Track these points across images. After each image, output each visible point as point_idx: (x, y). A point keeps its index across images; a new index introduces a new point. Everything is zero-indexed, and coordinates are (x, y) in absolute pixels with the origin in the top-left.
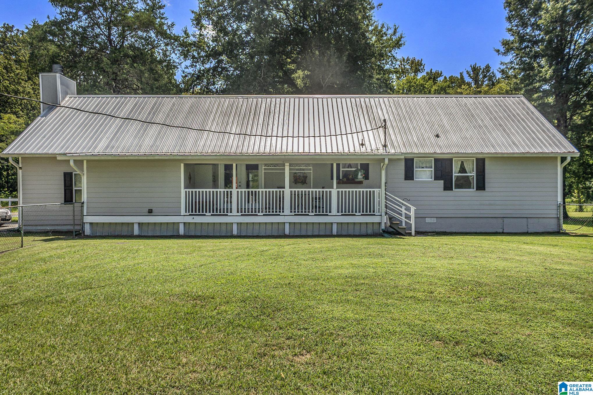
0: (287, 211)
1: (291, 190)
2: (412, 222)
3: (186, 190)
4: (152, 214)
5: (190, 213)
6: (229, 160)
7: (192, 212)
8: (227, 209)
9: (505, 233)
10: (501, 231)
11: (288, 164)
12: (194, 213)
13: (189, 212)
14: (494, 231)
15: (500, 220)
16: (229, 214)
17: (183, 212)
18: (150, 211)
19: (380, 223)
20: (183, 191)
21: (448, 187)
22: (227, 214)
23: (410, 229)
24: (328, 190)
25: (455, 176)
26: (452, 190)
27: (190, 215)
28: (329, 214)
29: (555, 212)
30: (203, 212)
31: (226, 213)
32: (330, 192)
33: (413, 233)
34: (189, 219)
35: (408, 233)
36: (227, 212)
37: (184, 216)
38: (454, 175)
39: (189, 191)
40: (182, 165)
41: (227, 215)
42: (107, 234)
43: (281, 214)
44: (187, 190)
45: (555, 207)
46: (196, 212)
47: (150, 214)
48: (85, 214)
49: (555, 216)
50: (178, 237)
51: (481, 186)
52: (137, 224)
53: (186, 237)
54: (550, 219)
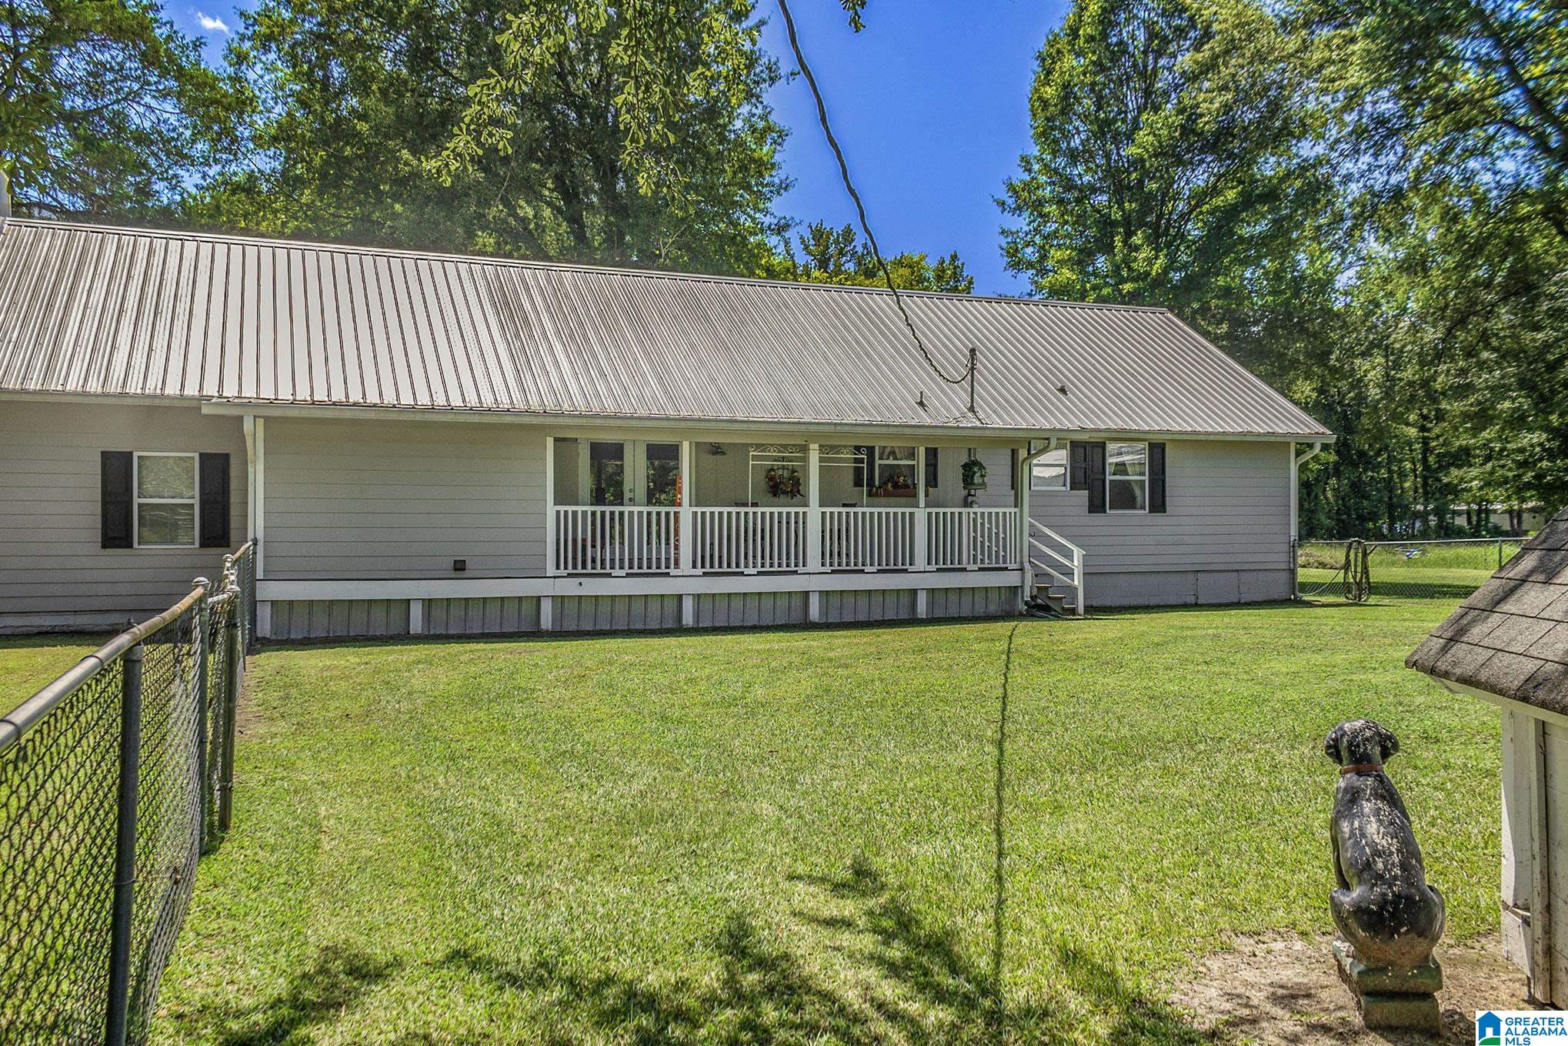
0: (814, 562)
1: (824, 509)
2: (1077, 581)
3: (559, 508)
4: (466, 574)
5: (570, 570)
6: (672, 430)
7: (575, 567)
8: (668, 559)
9: (1201, 606)
10: (1191, 600)
11: (816, 446)
12: (580, 571)
13: (566, 568)
14: (1180, 601)
15: (1191, 576)
16: (673, 571)
17: (551, 570)
18: (459, 567)
19: (1016, 588)
20: (551, 510)
21: (1096, 506)
22: (667, 571)
23: (1075, 598)
24: (908, 510)
25: (1111, 481)
26: (1105, 512)
27: (570, 575)
28: (911, 569)
29: (1284, 557)
30: (603, 567)
31: (663, 570)
32: (912, 515)
33: (1081, 609)
34: (569, 588)
35: (1068, 609)
36: (667, 567)
37: (555, 577)
38: (1109, 478)
39: (566, 512)
40: (550, 441)
41: (667, 575)
42: (325, 635)
43: (801, 569)
44: (562, 508)
45: (1285, 548)
46: (584, 567)
47: (459, 574)
48: (260, 575)
49: (1284, 566)
50: (536, 634)
51: (1158, 505)
52: (420, 605)
53: (559, 634)
54: (1277, 573)
